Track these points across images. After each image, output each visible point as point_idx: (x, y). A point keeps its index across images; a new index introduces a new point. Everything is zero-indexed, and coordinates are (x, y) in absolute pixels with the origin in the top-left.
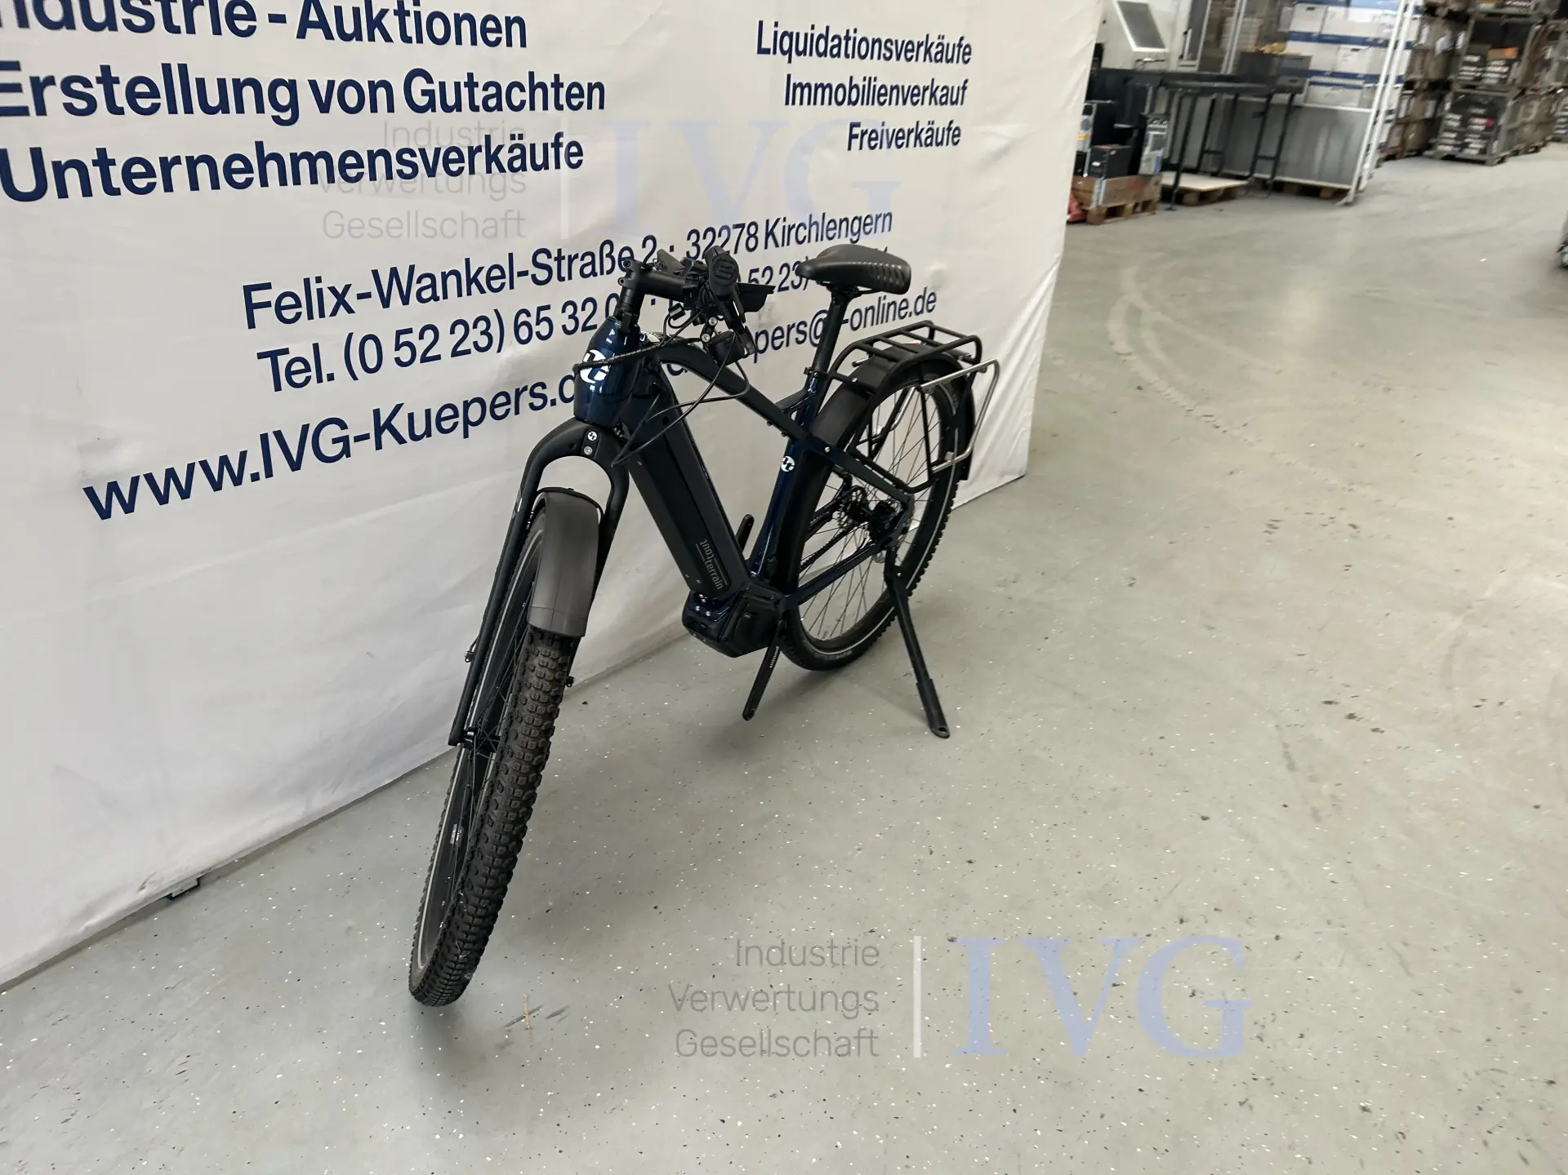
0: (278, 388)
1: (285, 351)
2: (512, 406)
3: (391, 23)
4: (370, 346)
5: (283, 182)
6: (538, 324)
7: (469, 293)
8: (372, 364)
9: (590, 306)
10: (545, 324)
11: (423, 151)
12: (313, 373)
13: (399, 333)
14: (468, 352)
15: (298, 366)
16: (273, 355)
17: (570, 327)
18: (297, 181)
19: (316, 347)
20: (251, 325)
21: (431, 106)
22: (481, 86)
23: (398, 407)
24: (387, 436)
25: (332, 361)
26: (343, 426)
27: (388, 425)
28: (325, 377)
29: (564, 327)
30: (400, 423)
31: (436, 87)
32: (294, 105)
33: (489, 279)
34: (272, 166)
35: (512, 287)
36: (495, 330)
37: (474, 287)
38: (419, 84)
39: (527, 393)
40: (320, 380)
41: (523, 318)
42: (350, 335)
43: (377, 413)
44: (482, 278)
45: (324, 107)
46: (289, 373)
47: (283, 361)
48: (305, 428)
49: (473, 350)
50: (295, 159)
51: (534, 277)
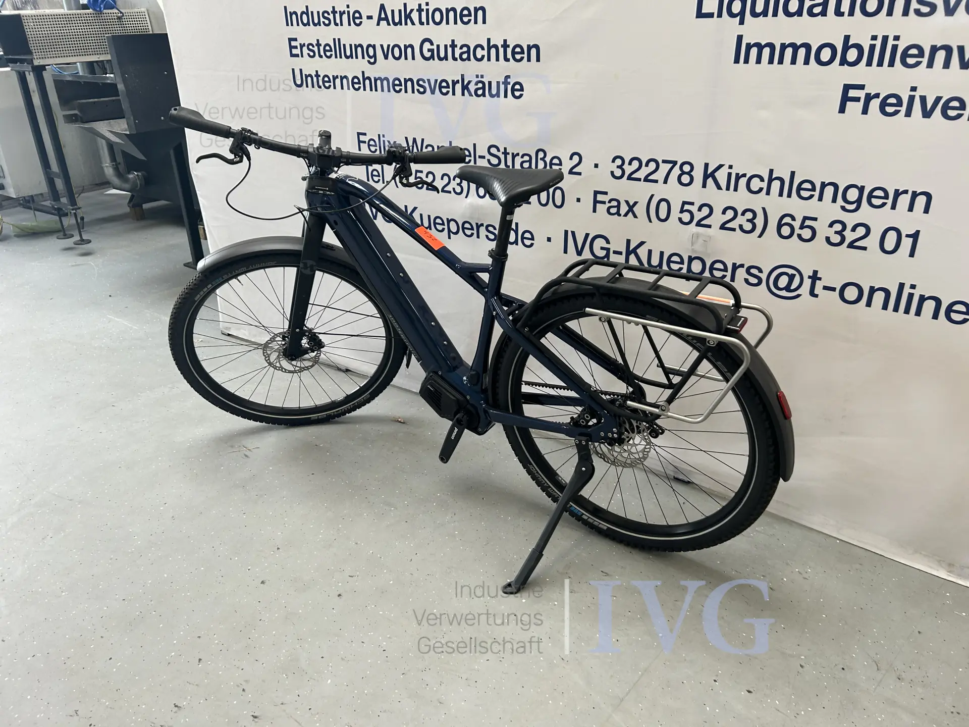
3: (415, 16)
5: (371, 90)
11: (429, 80)
18: (376, 90)
21: (432, 57)
22: (459, 46)
31: (435, 47)
32: (375, 56)
34: (367, 82)
38: (427, 46)
45: (386, 57)
50: (376, 80)
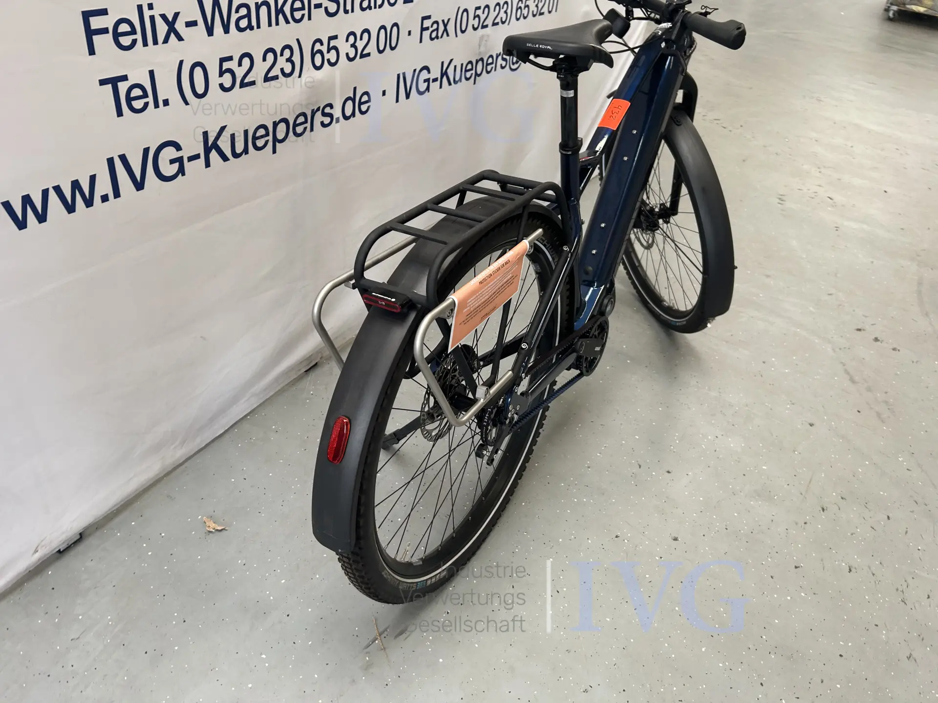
0: (120, 113)
1: (124, 78)
2: (308, 125)
4: (198, 72)
6: (328, 52)
7: (277, 24)
8: (200, 90)
9: (366, 35)
10: (333, 52)
12: (150, 99)
13: (222, 60)
14: (276, 78)
15: (137, 92)
16: (114, 82)
17: (352, 55)
19: (151, 73)
20: (92, 52)
23: (223, 128)
24: (214, 154)
25: (167, 88)
26: (178, 147)
27: (215, 146)
28: (161, 103)
29: (347, 54)
30: (224, 144)
33: (293, 10)
35: (310, 19)
36: (296, 58)
37: (281, 17)
39: (319, 113)
40: (157, 106)
41: (318, 46)
42: (181, 62)
43: (205, 134)
44: (287, 9)
46: (129, 100)
47: (123, 87)
48: (146, 151)
49: (280, 75)
51: (326, 9)
